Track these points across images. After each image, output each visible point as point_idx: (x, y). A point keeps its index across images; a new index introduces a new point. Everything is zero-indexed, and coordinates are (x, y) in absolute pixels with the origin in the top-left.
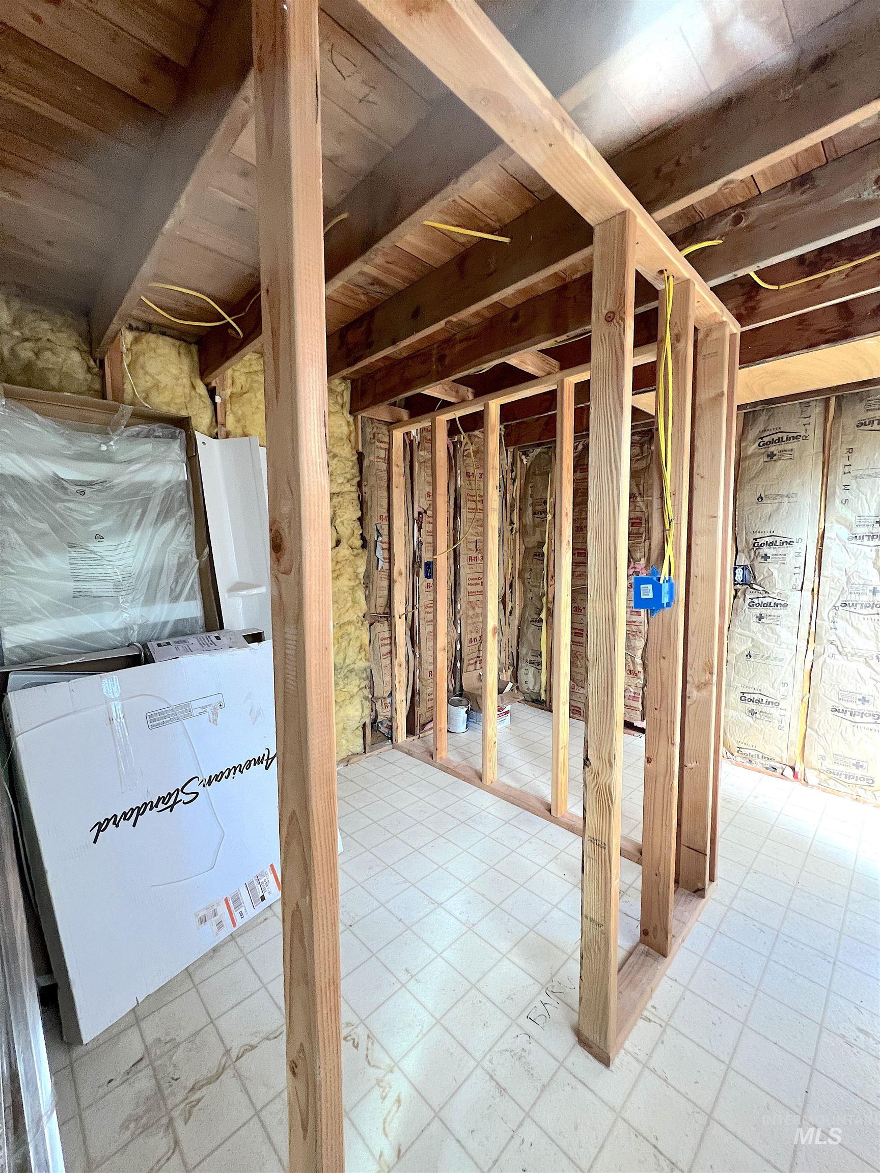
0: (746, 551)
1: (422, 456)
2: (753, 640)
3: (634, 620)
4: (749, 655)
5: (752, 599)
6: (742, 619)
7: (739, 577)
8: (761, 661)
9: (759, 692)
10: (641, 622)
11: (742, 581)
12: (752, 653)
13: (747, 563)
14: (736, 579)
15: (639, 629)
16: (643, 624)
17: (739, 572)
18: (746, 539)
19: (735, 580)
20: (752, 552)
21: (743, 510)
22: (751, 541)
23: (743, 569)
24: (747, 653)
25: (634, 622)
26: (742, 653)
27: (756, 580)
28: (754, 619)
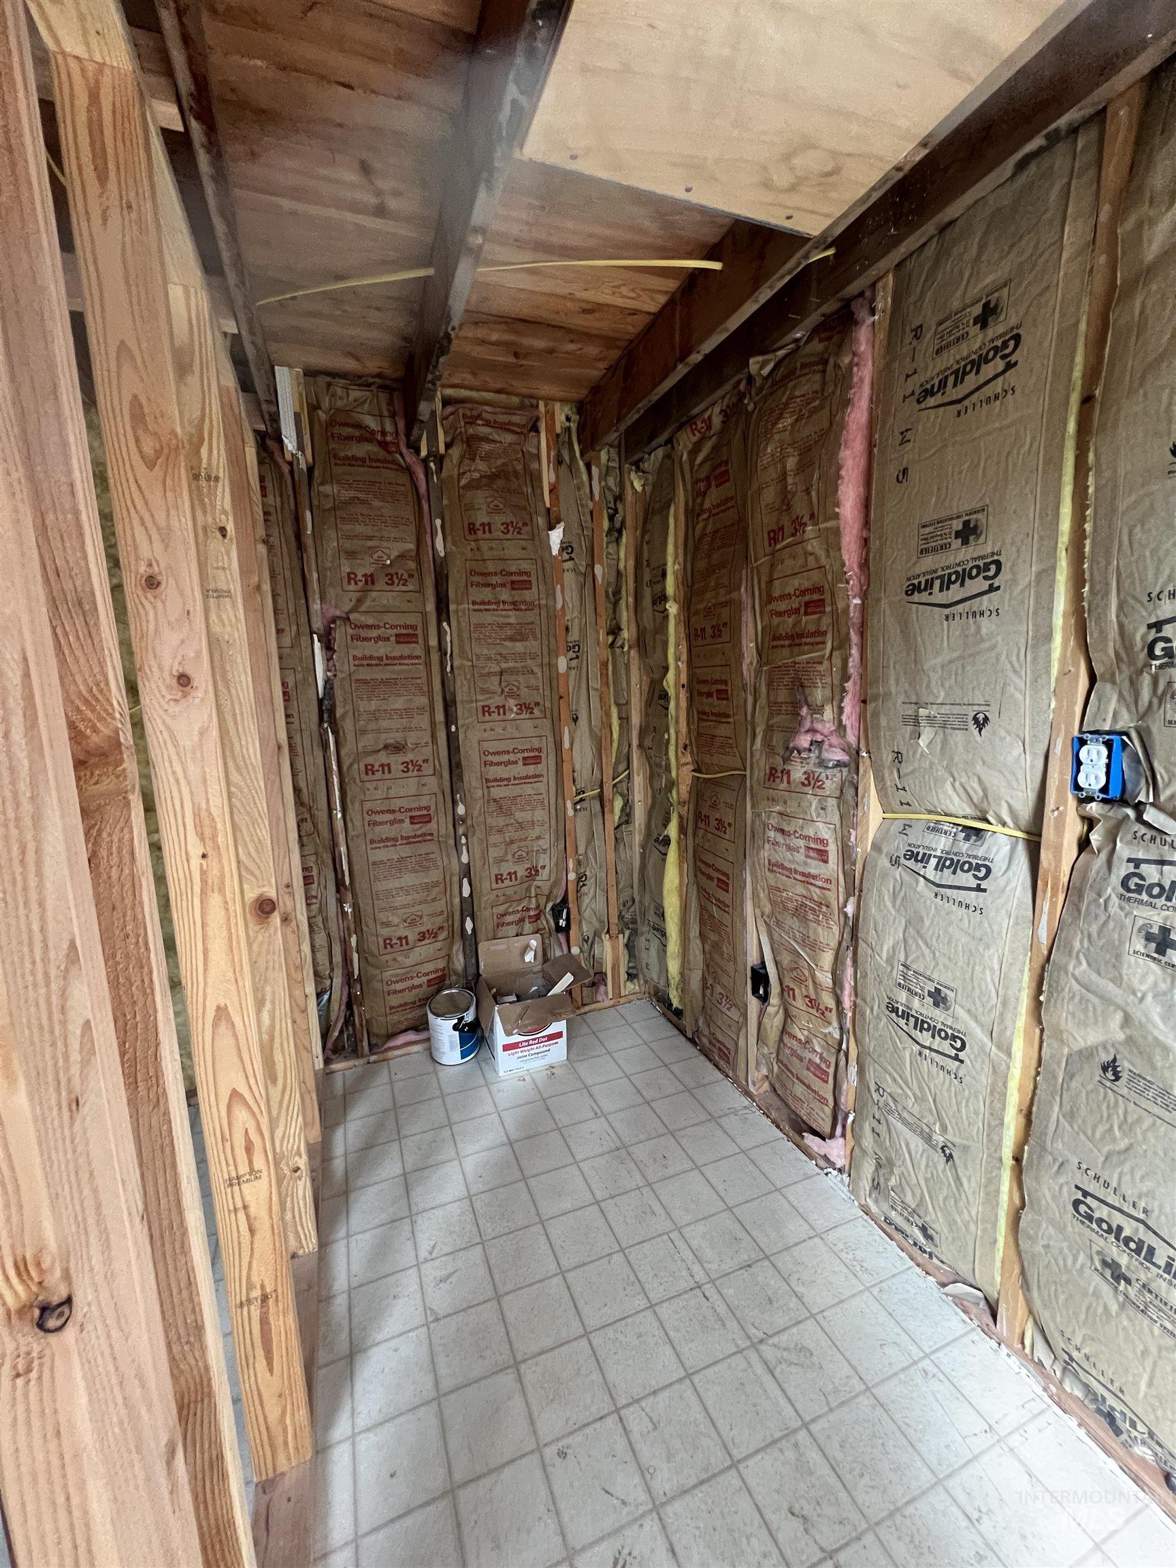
0: (1122, 678)
1: (327, 496)
2: (1127, 1020)
3: (813, 871)
4: (1111, 1068)
5: (1137, 863)
6: (1094, 928)
7: (1093, 777)
8: (1157, 1110)
9: (1142, 1216)
10: (828, 881)
11: (1105, 790)
12: (1124, 1065)
13: (1126, 721)
14: (1081, 780)
15: (825, 898)
16: (833, 887)
17: (1095, 756)
18: (1121, 626)
19: (1077, 787)
20: (1146, 680)
21: (1114, 510)
22: (1140, 635)
23: (1109, 745)
24: (1106, 1058)
25: (814, 877)
26: (1087, 1054)
27: (1156, 795)
28: (1139, 945)
